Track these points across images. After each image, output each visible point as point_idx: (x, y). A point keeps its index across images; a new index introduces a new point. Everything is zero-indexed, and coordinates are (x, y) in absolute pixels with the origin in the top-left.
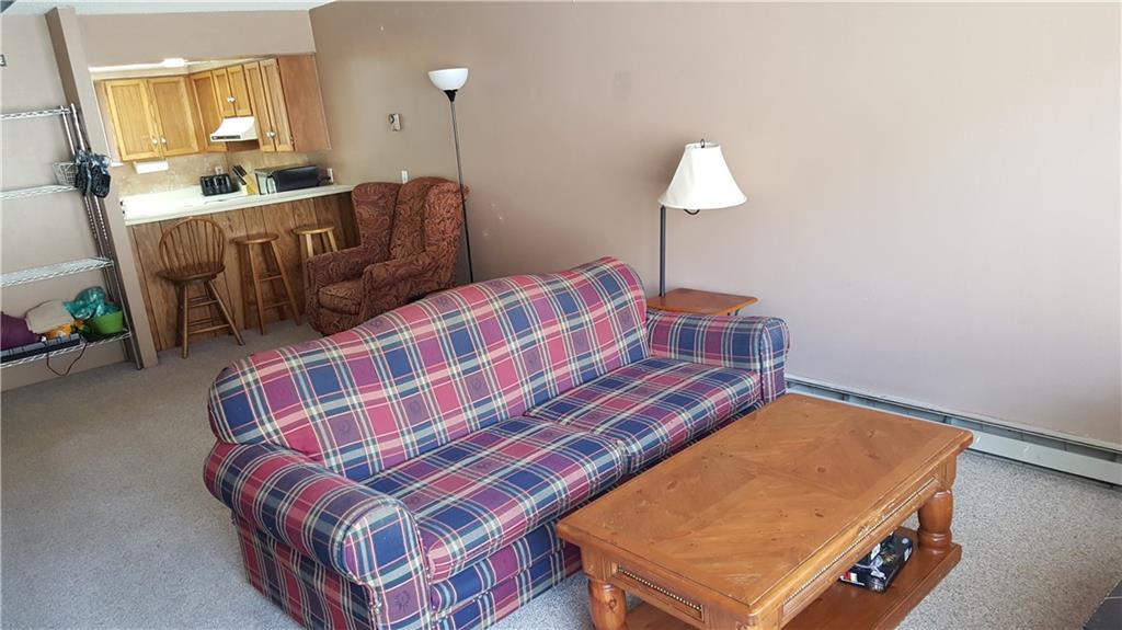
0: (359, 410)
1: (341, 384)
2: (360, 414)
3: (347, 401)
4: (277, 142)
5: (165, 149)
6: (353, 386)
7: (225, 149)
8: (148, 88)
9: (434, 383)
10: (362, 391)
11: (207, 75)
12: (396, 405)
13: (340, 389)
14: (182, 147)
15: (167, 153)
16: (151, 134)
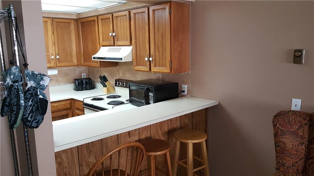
4: (152, 65)
5: (58, 62)
7: (99, 65)
8: (52, 24)
11: (93, 19)
14: (68, 62)
15: (58, 65)
16: (51, 52)
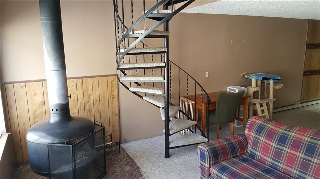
0: (261, 142)
1: (262, 133)
2: (261, 143)
3: (260, 138)
6: (264, 135)
9: (290, 153)
10: (266, 138)
12: (272, 149)
13: (261, 134)
